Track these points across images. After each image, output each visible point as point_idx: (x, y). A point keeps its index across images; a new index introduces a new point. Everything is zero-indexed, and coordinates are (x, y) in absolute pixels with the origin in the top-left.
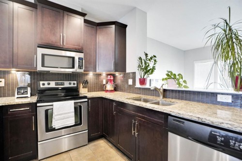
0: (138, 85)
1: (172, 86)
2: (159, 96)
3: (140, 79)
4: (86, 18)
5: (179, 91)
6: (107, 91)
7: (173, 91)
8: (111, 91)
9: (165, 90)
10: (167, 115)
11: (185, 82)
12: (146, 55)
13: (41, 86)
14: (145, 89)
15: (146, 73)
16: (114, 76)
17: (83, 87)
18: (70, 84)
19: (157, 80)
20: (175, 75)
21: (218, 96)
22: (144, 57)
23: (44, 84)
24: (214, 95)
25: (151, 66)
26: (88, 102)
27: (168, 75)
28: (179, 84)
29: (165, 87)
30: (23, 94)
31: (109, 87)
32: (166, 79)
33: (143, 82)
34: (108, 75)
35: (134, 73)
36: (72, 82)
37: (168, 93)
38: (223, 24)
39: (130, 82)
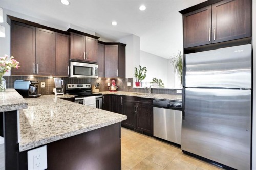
0: (135, 86)
1: (155, 86)
2: (148, 93)
3: (136, 83)
4: (99, 40)
5: (159, 89)
6: (112, 91)
7: (156, 89)
8: (115, 91)
9: (152, 89)
10: (152, 99)
11: (163, 84)
12: (140, 67)
13: (68, 87)
14: (139, 89)
15: (140, 78)
16: (116, 80)
17: (96, 88)
18: (86, 86)
19: (146, 83)
20: (157, 80)
21: (177, 91)
22: (138, 69)
23: (70, 86)
24: (175, 90)
25: (143, 74)
26: (103, 97)
27: (153, 80)
28: (160, 85)
29: (152, 87)
30: (60, 92)
31: (113, 88)
32: (152, 82)
33: (138, 84)
34: (111, 79)
35: (132, 78)
36: (88, 85)
37: (153, 90)
38: (178, 56)
39: (129, 84)
